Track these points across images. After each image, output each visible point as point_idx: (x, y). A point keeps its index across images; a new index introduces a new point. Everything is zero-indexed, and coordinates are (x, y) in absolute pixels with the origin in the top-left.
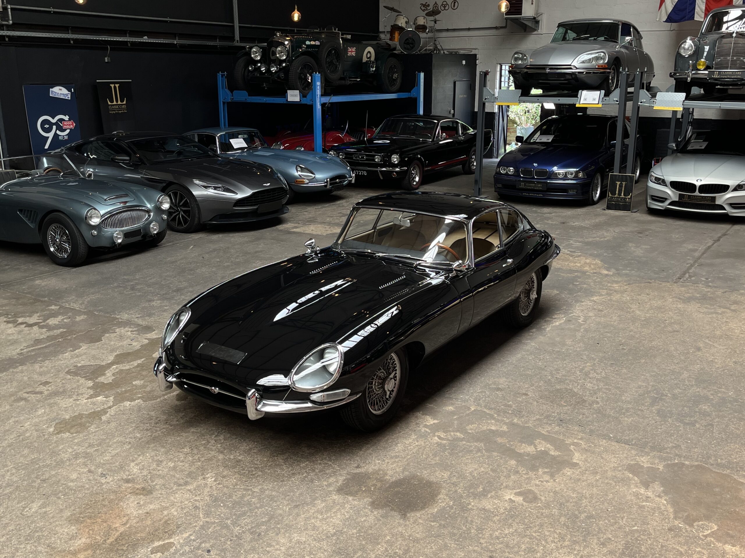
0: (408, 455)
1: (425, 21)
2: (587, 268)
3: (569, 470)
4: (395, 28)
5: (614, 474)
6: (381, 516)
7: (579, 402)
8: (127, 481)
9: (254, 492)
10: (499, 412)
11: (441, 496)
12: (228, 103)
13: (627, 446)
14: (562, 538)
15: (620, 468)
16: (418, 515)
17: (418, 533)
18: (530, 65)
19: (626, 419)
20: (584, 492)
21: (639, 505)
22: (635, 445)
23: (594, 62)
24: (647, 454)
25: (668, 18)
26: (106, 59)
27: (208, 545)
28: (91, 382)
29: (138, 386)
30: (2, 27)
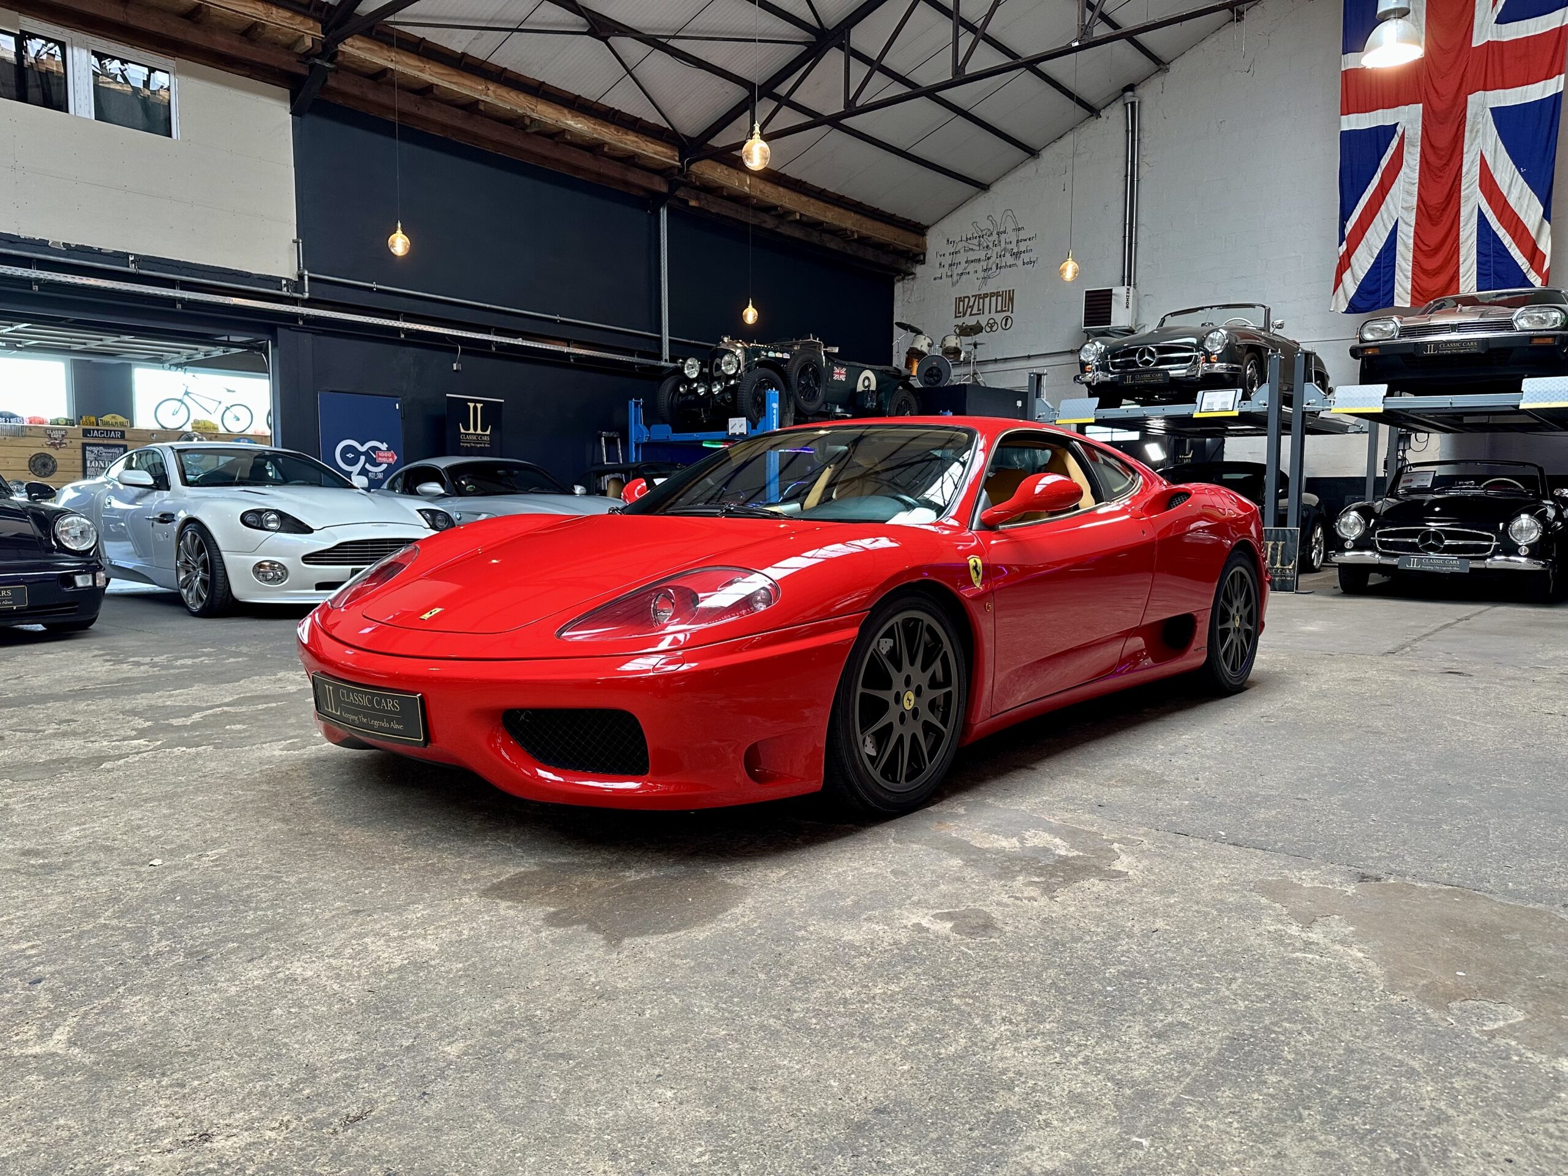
1: (958, 341)
4: (914, 354)
5: (1218, 897)
6: (553, 940)
7: (1151, 783)
11: (738, 910)
12: (645, 445)
13: (1258, 851)
14: (1038, 1014)
15: (1235, 887)
16: (653, 940)
17: (625, 978)
19: (1263, 810)
21: (1284, 958)
22: (1282, 850)
24: (1316, 867)
26: (455, 365)
28: (149, 723)
29: (232, 730)
30: (294, 301)
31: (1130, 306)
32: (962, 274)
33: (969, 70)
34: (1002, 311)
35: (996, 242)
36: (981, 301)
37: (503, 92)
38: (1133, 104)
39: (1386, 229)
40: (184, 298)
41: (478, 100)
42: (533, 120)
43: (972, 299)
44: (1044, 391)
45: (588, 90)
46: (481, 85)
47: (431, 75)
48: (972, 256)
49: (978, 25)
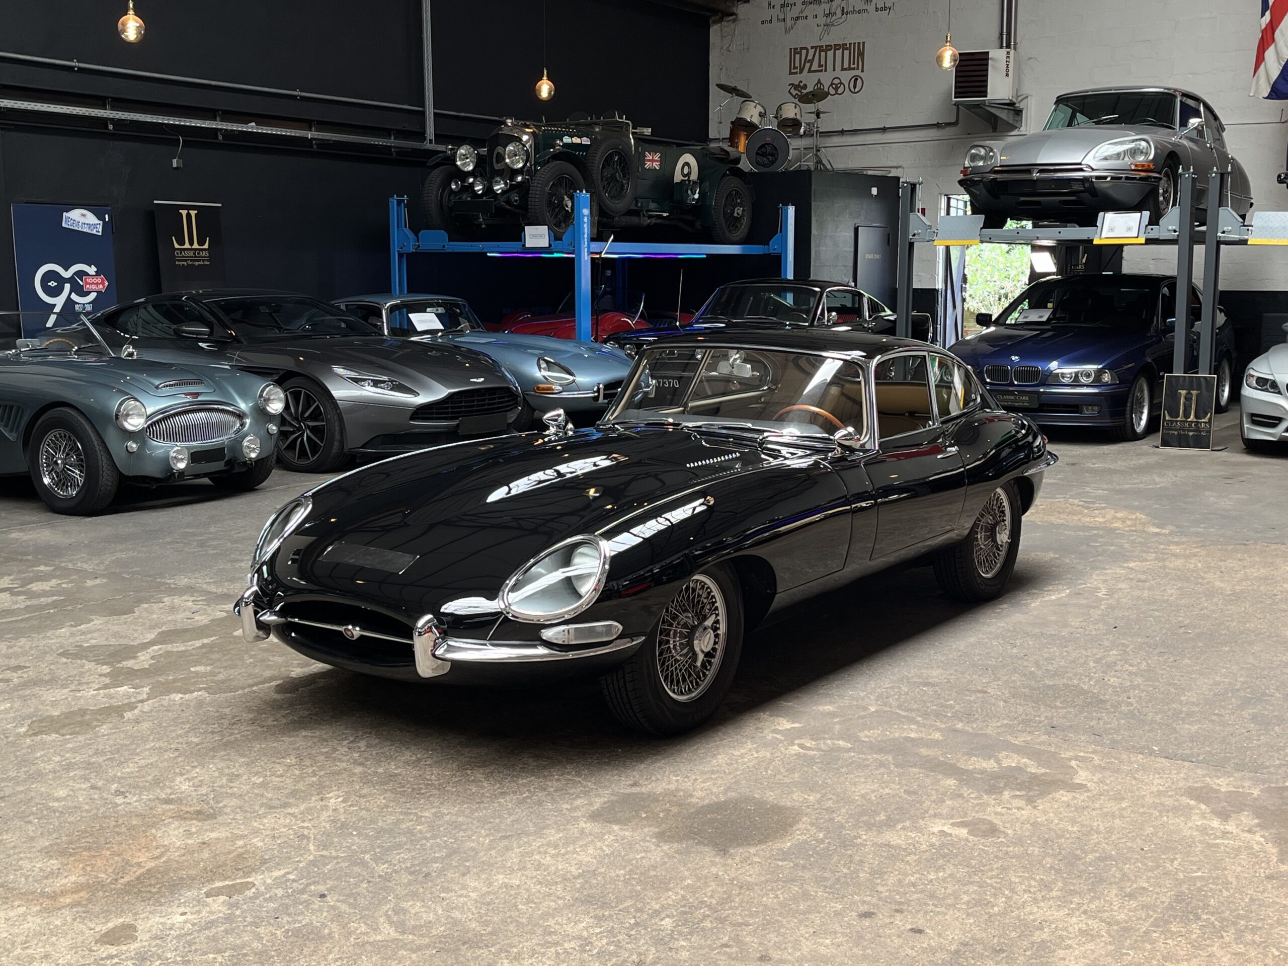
0: (736, 770)
1: (797, 110)
2: (1118, 524)
3: (1065, 793)
4: (740, 126)
5: (1157, 801)
6: (676, 852)
7: (1090, 703)
8: (168, 801)
9: (422, 817)
10: (926, 715)
12: (409, 255)
13: (1187, 764)
14: (1046, 886)
15: (1170, 793)
16: (752, 850)
17: (750, 875)
18: (1001, 166)
19: (1187, 726)
20: (1096, 824)
21: (1208, 844)
22: (1204, 761)
23: (1126, 159)
24: (1229, 774)
25: (1272, 90)
26: (174, 161)
27: (321, 888)
28: (107, 667)
29: (201, 673)
31: (1010, 73)
32: (797, 18)
34: (850, 69)
36: (823, 54)
43: (812, 52)
44: (919, 205)
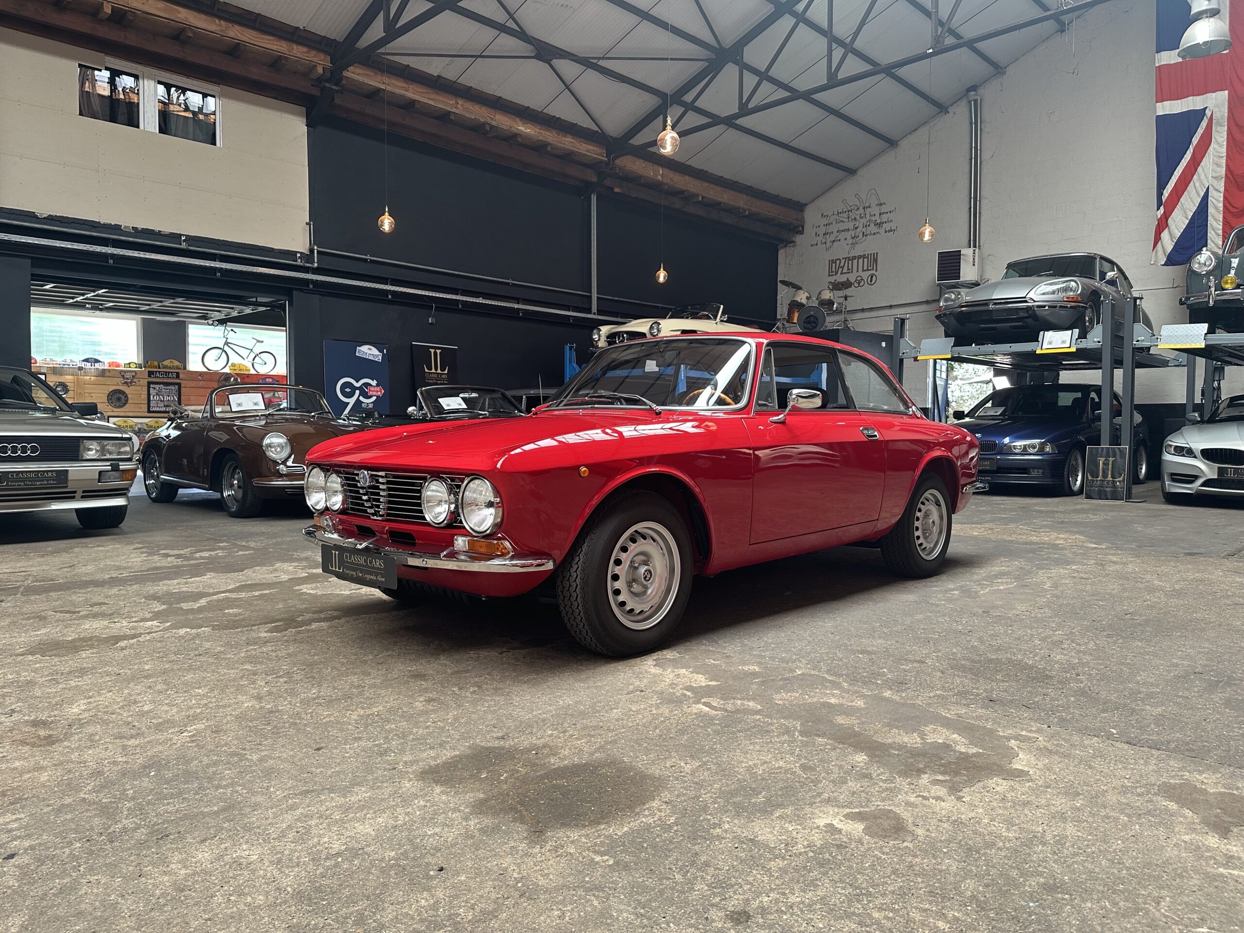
1: (831, 294)
2: (1060, 542)
3: (1001, 781)
4: (795, 305)
5: (1124, 800)
8: (38, 724)
10: (854, 681)
11: (655, 804)
13: (1154, 752)
16: (574, 835)
17: (547, 875)
18: (966, 302)
19: (1148, 707)
20: (1040, 829)
22: (1176, 750)
23: (1060, 294)
25: (1168, 260)
28: (164, 607)
29: (230, 614)
30: (306, 270)
31: (976, 264)
32: (834, 241)
33: (841, 75)
34: (868, 270)
35: (863, 215)
36: (850, 262)
37: (469, 105)
38: (976, 101)
39: (1199, 195)
40: (222, 268)
41: (450, 112)
42: (492, 127)
43: (843, 261)
44: (907, 333)
45: (534, 102)
46: (452, 100)
47: (413, 93)
48: (842, 226)
49: (848, 41)
